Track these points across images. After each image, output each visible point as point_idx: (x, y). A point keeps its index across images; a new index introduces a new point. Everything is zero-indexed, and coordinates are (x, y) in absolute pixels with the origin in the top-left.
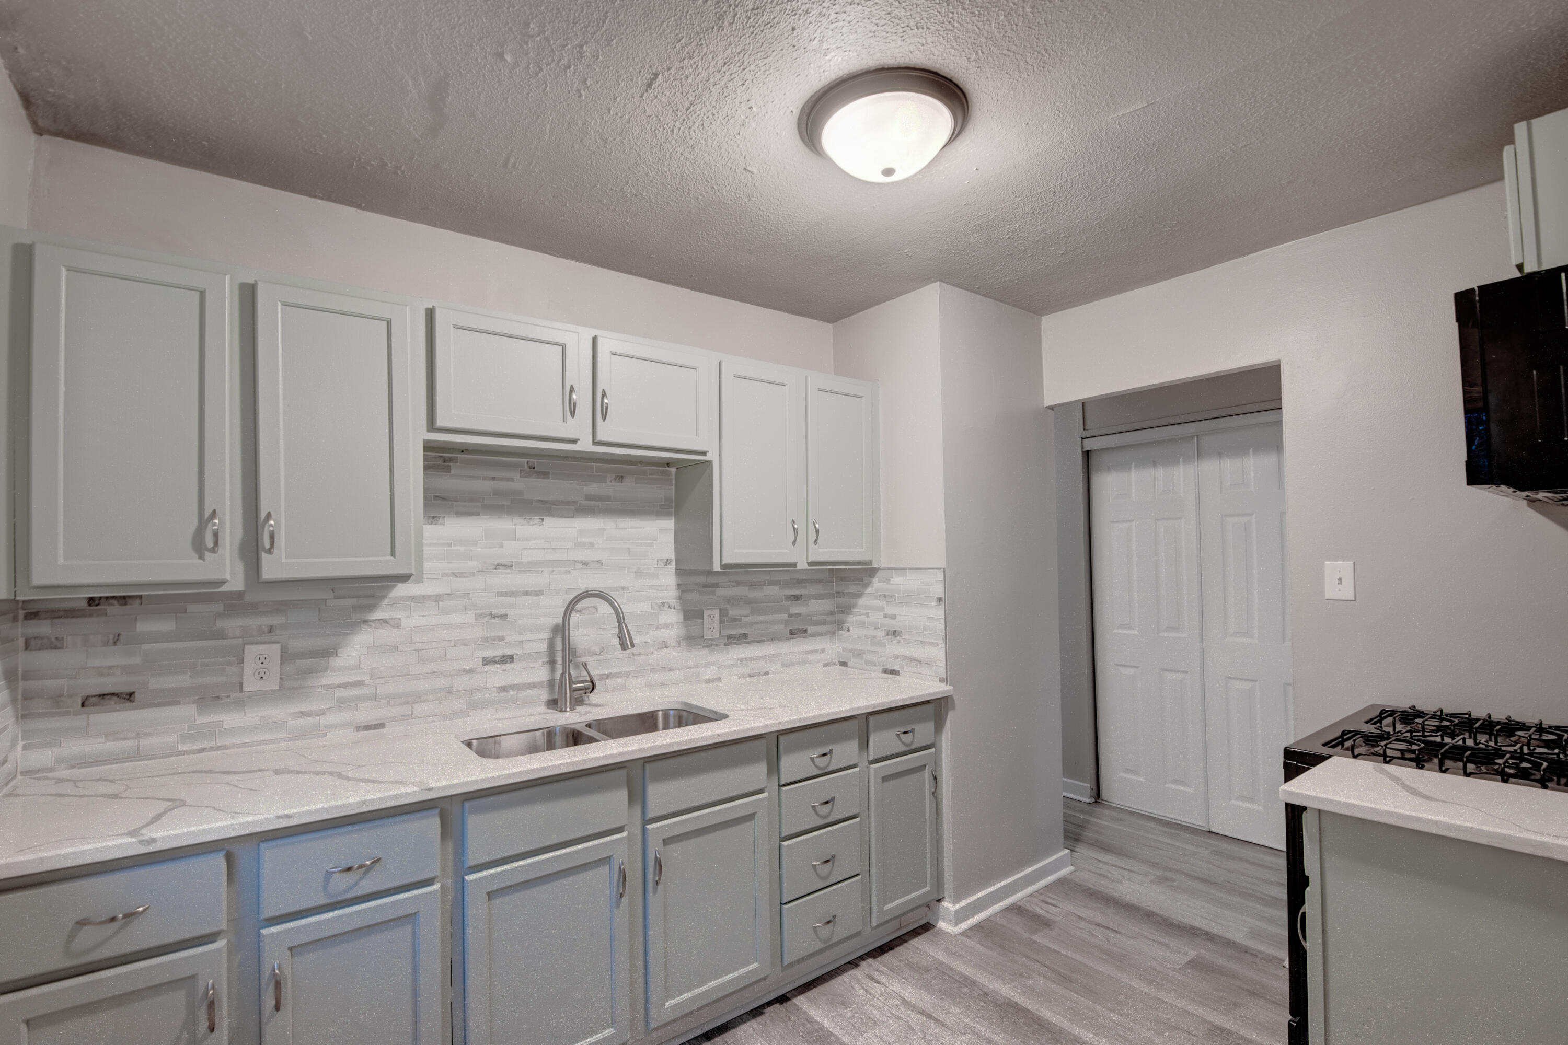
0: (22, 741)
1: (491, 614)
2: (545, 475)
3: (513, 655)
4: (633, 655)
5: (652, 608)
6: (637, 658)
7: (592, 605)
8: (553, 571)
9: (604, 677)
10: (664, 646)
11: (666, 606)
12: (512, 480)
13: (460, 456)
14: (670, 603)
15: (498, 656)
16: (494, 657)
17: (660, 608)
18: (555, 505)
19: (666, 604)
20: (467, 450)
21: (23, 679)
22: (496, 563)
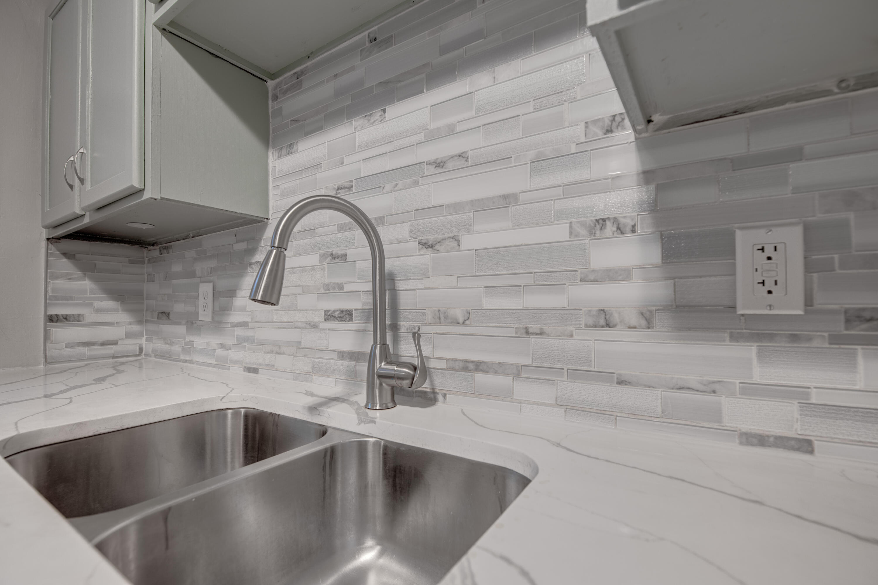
0: (146, 335)
1: (332, 254)
2: (388, 42)
3: (352, 311)
4: (527, 332)
5: (571, 233)
6: (534, 340)
7: (451, 235)
8: (396, 185)
9: (471, 366)
10: (602, 322)
11: (610, 228)
12: (353, 68)
13: (309, 63)
14: (622, 220)
15: (337, 310)
16: (335, 311)
17: (592, 233)
18: (400, 81)
19: (608, 222)
20: (312, 53)
21: (146, 299)
22: (336, 187)
